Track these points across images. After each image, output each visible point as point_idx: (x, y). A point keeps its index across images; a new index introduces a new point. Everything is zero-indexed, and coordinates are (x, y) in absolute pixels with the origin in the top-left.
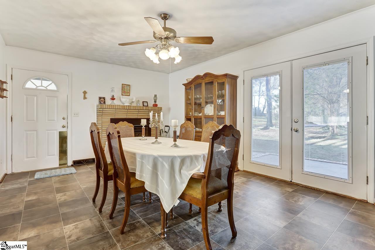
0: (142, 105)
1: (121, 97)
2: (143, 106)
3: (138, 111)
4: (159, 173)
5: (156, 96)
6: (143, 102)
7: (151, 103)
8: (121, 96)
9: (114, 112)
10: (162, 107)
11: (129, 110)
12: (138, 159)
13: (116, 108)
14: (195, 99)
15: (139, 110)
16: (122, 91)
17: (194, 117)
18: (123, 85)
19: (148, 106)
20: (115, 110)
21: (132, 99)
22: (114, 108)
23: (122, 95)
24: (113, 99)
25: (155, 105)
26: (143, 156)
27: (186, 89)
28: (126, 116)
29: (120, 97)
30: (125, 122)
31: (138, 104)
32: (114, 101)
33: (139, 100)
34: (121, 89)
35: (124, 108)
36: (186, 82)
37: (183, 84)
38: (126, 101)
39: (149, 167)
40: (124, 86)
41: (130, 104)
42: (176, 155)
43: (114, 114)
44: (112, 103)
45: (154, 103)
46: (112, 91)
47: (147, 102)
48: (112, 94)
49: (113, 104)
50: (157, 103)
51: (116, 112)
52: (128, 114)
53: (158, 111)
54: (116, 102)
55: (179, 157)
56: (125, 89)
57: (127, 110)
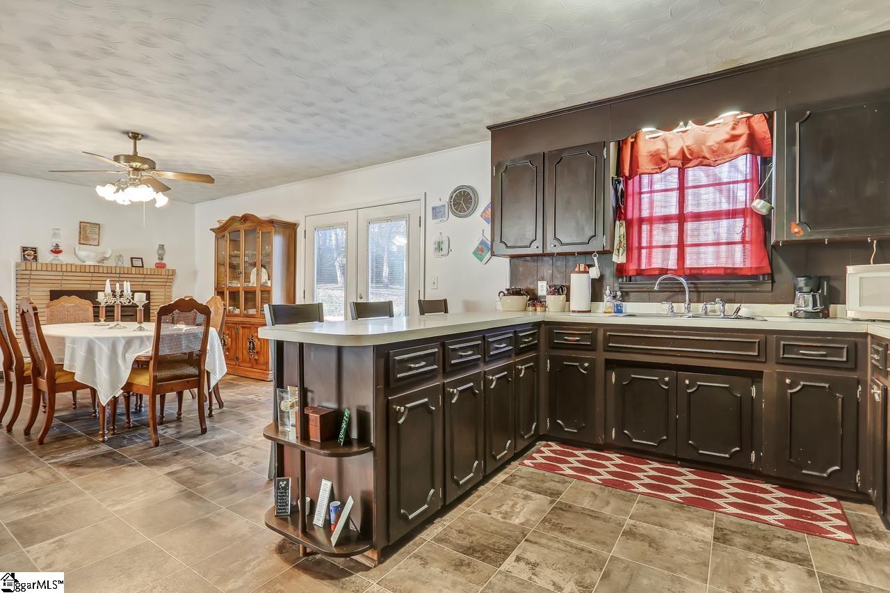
0: (127, 264)
1: (77, 249)
2: (133, 266)
3: (118, 276)
4: (96, 360)
5: (162, 247)
6: (132, 258)
7: (151, 262)
8: (78, 246)
9: (60, 278)
10: (175, 270)
11: (94, 275)
12: (68, 344)
13: (64, 269)
14: (231, 256)
15: (120, 274)
16: (80, 236)
17: (228, 289)
18: (82, 224)
19: (143, 267)
20: (61, 274)
21: (104, 253)
22: (59, 269)
23: (80, 244)
24: (57, 251)
25: (161, 266)
26: (74, 340)
27: (217, 239)
28: (89, 286)
29: (75, 249)
30: (74, 298)
31: (120, 263)
32: (60, 256)
33: (120, 255)
34: (78, 232)
35: (83, 269)
36: (217, 225)
37: (211, 230)
38: (88, 255)
39: (81, 353)
40: (85, 227)
41: (99, 262)
42: (119, 336)
43: (60, 282)
44: (54, 259)
45: (158, 261)
46: (55, 235)
47: (141, 259)
48: (55, 241)
49: (57, 262)
50: (163, 262)
51: (64, 278)
52: (93, 282)
53: (166, 277)
54: (63, 258)
55: (124, 338)
56: (88, 231)
57: (90, 275)
